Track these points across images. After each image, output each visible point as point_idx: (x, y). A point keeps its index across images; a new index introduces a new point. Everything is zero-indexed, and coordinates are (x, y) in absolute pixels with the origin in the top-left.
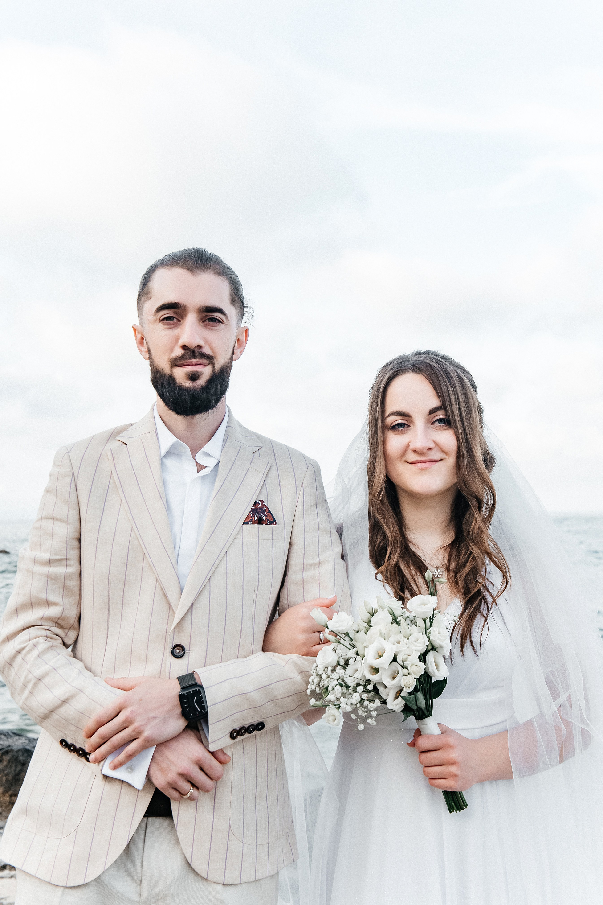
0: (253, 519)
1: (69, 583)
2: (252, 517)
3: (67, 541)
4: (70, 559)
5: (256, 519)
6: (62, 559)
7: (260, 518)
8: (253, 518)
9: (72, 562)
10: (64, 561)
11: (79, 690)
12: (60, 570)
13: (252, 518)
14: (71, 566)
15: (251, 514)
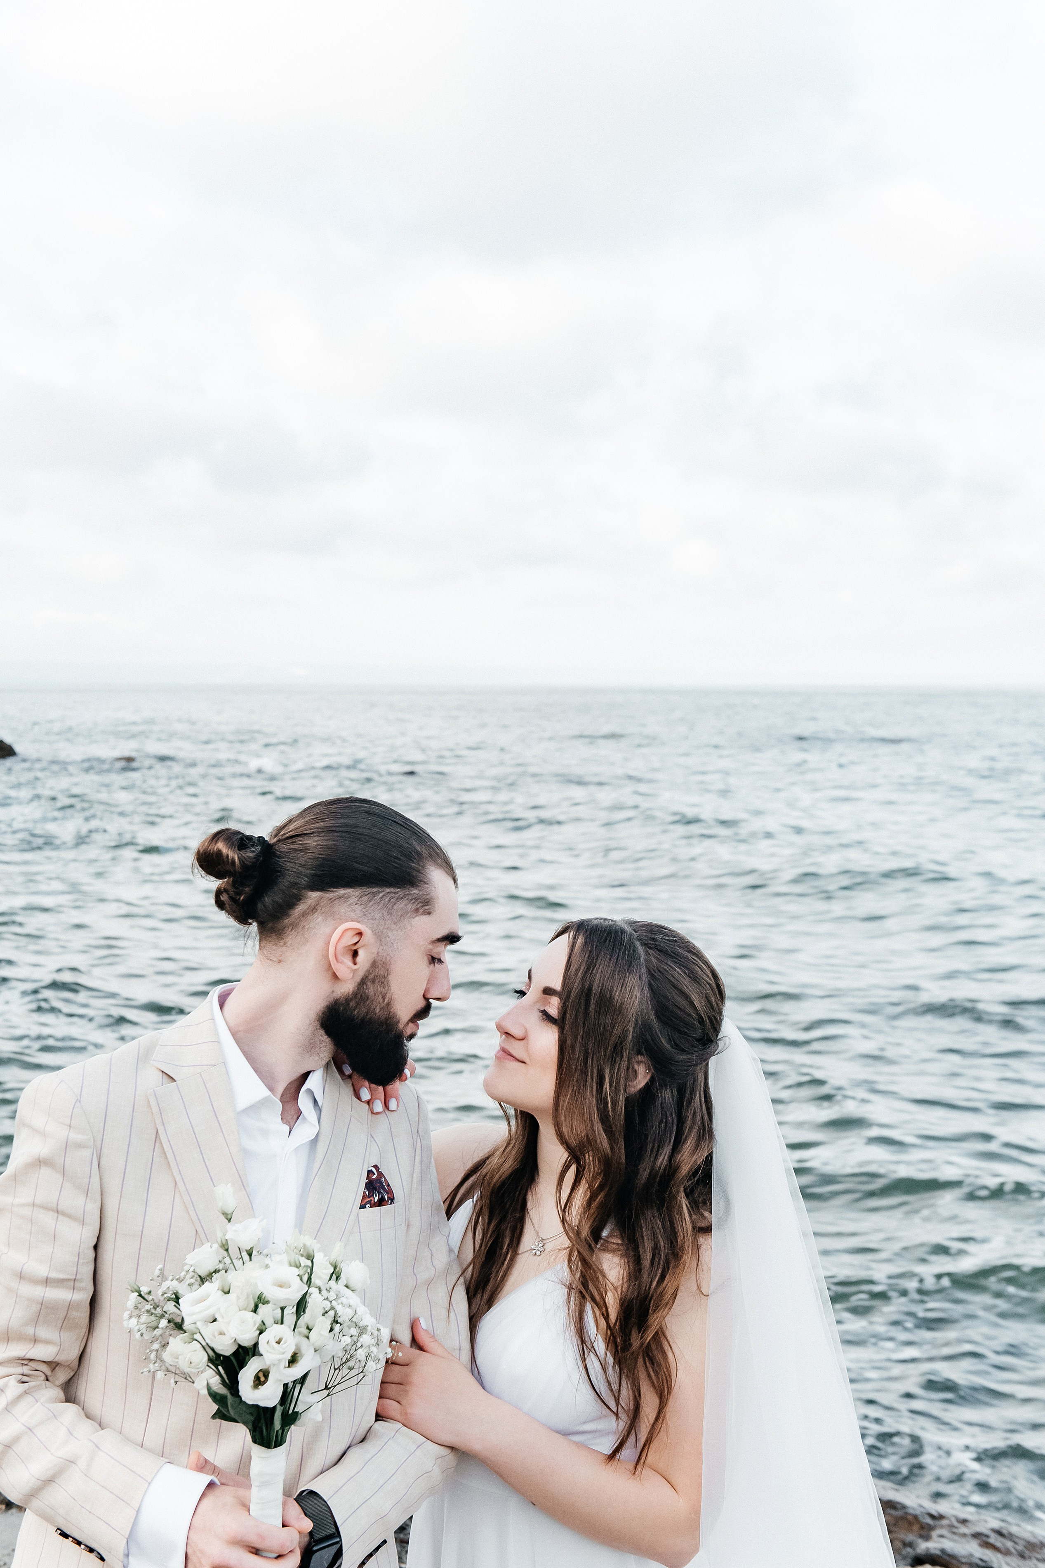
0: (371, 1200)
1: (74, 1314)
2: (369, 1197)
3: (79, 1253)
4: (81, 1281)
5: (376, 1201)
6: (68, 1280)
7: (382, 1197)
8: (372, 1198)
9: (82, 1285)
10: (72, 1283)
11: (69, 1461)
12: (63, 1295)
13: (369, 1199)
14: (80, 1289)
15: (367, 1193)
